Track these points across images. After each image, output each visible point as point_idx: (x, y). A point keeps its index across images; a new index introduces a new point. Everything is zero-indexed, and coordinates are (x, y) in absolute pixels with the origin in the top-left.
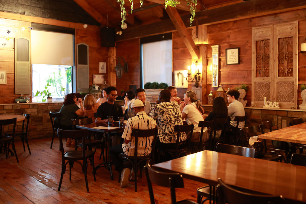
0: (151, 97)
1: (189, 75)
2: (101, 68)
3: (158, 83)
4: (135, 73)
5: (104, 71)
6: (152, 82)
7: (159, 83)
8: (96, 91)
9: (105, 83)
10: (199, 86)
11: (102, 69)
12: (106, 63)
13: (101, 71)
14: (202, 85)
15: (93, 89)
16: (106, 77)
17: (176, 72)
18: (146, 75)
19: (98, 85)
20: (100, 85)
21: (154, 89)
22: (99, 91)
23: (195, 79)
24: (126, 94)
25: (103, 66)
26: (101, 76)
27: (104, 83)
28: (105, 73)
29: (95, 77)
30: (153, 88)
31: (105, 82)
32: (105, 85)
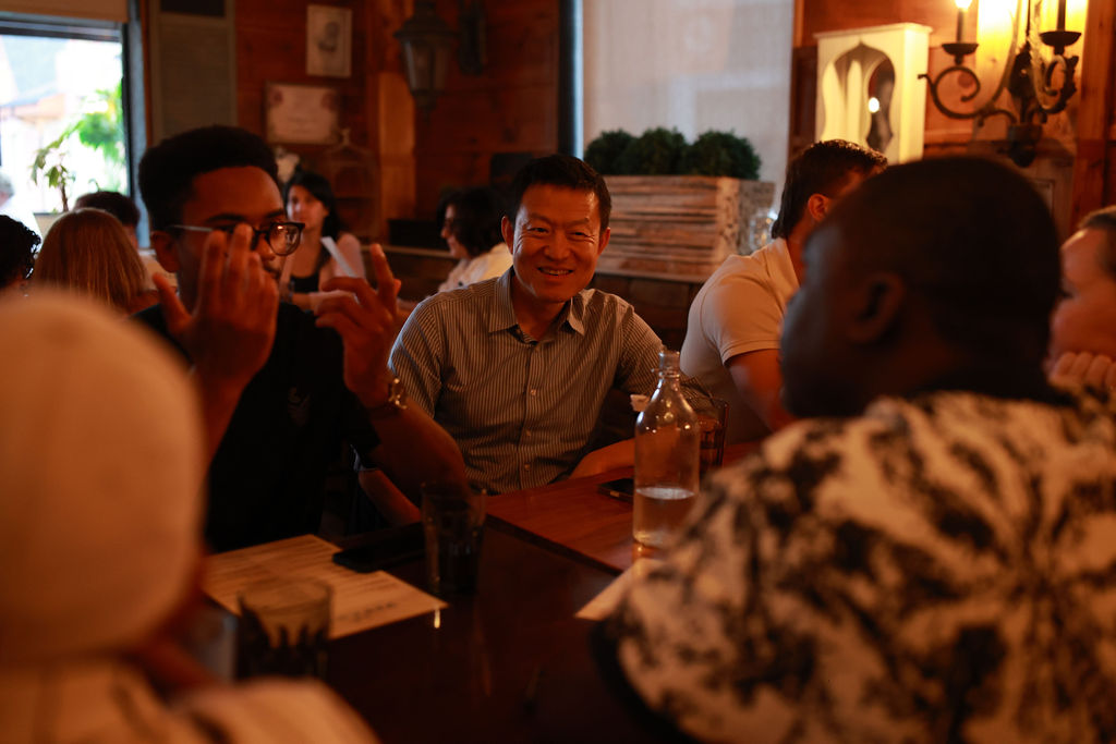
0: (630, 232)
1: (959, 61)
2: (322, 47)
3: (679, 137)
5: (341, 64)
6: (637, 131)
7: (690, 136)
9: (346, 142)
10: (1046, 153)
11: (327, 49)
12: (349, 14)
13: (316, 62)
14: (1077, 140)
16: (351, 99)
17: (832, 46)
19: (291, 148)
20: (308, 153)
21: (649, 179)
23: (1006, 94)
24: (450, 213)
25: (333, 30)
26: (317, 95)
27: (341, 138)
28: (347, 73)
29: (279, 98)
30: (645, 172)
31: (346, 132)
32: (347, 153)
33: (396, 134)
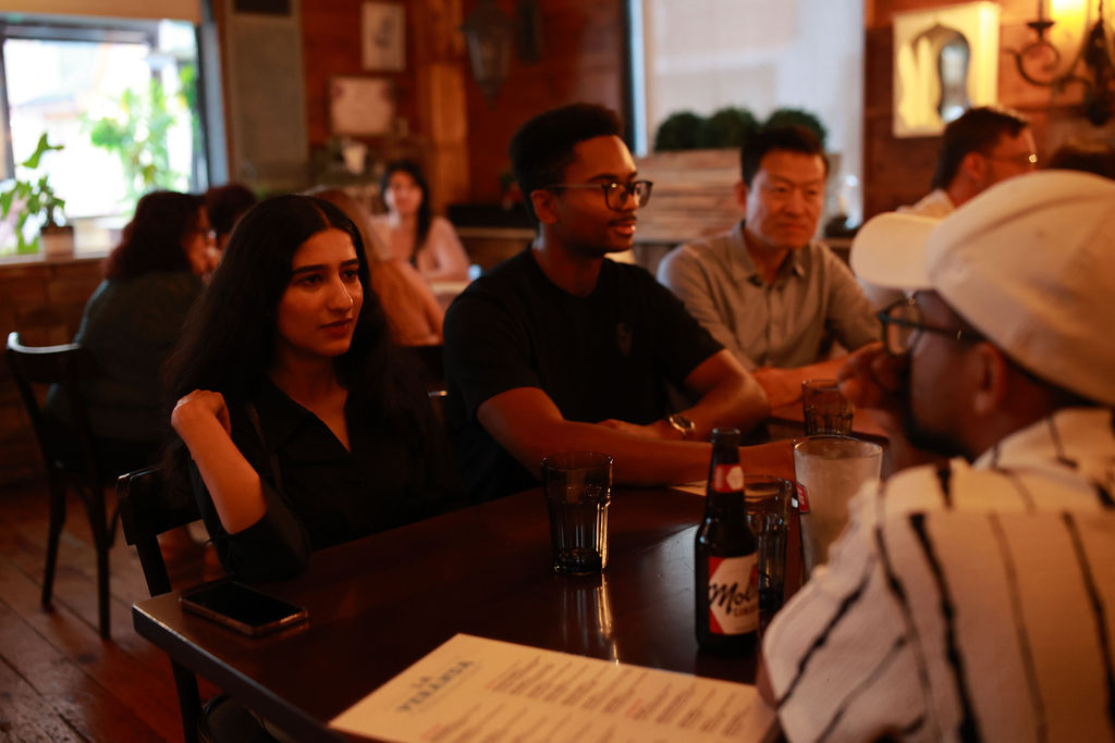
1: (1041, 36)
2: (378, 42)
4: (588, 60)
5: (394, 58)
8: (350, 178)
9: (404, 132)
11: (382, 43)
12: (401, 10)
13: (372, 56)
15: (334, 168)
16: (404, 91)
17: (907, 26)
18: (662, 65)
19: (358, 139)
20: (372, 143)
22: (366, 176)
25: (386, 25)
26: (374, 87)
27: (398, 129)
28: (401, 67)
29: (340, 92)
31: (403, 123)
32: (404, 143)
33: (449, 122)
